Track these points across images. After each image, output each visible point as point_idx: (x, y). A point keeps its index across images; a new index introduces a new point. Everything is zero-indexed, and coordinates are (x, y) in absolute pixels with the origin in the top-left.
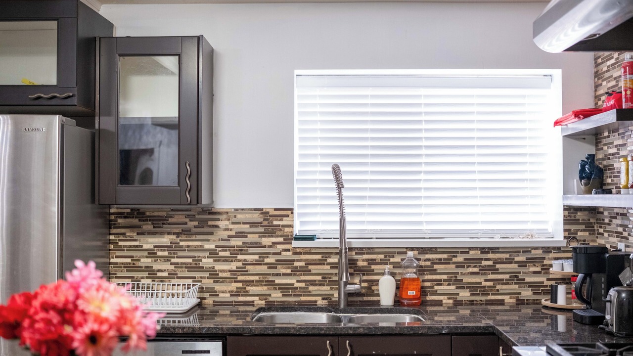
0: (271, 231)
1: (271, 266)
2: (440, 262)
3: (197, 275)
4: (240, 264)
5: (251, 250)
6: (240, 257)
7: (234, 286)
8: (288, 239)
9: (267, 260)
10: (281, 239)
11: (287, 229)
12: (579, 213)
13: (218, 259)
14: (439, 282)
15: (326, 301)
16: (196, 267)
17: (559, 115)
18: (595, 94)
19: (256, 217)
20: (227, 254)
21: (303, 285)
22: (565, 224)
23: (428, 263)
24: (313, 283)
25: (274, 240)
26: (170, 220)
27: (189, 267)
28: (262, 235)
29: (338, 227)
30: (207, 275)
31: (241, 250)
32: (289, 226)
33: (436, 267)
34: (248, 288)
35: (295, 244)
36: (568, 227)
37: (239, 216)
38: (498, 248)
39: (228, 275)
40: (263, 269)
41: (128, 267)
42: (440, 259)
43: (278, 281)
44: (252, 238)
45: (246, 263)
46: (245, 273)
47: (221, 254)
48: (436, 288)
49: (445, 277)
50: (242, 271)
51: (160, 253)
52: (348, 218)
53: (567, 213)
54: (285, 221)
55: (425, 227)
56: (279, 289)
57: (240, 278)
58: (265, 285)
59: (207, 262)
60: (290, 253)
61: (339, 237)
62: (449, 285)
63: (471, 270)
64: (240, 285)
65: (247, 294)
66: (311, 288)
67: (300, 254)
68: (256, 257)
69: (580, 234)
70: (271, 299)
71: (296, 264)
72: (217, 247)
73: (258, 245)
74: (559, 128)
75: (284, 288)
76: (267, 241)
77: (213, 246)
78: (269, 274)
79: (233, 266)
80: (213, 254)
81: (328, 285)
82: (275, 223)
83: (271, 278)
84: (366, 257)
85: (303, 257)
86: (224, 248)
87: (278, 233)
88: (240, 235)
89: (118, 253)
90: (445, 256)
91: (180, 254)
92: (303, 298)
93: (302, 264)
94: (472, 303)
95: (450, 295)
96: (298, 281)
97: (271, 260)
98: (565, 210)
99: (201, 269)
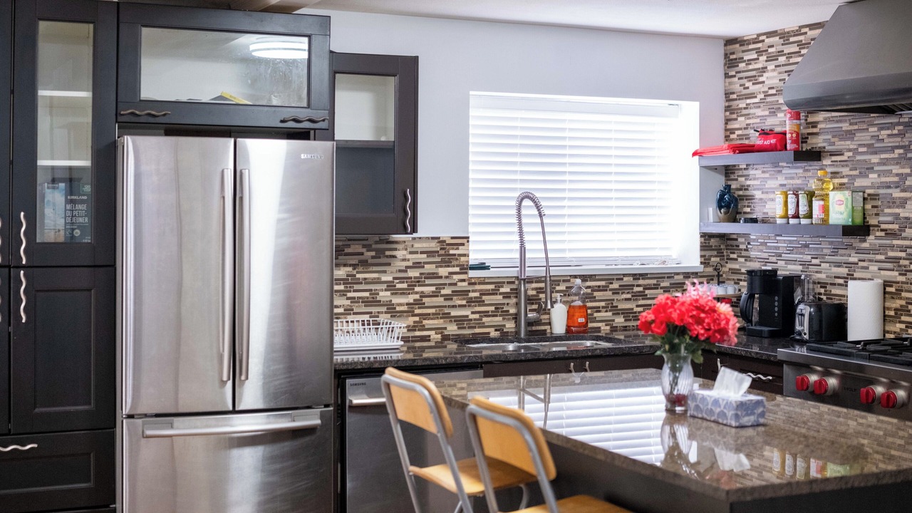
0: (447, 260)
1: (447, 298)
2: (599, 289)
3: (374, 310)
4: (417, 297)
5: (427, 282)
6: (417, 289)
7: (411, 320)
8: (465, 268)
9: (443, 292)
10: (457, 269)
11: (463, 259)
12: (712, 240)
13: (396, 292)
14: (598, 310)
15: (499, 332)
16: (372, 301)
17: (696, 147)
18: (726, 127)
19: (433, 246)
20: (405, 286)
21: (477, 316)
22: (701, 250)
23: (589, 291)
24: (486, 314)
25: (451, 270)
26: (347, 250)
27: (367, 302)
28: (439, 265)
29: (518, 256)
30: (384, 309)
31: (418, 282)
32: (464, 255)
33: (596, 294)
34: (425, 322)
35: (472, 274)
36: (704, 253)
37: (416, 245)
38: (647, 274)
39: (405, 308)
40: (439, 301)
42: (599, 286)
43: (454, 313)
44: (429, 268)
45: (423, 295)
46: (422, 305)
47: (399, 286)
48: (596, 315)
49: (603, 304)
50: (419, 303)
52: (528, 246)
53: (703, 239)
54: (461, 251)
55: (568, 255)
56: (455, 321)
57: (417, 311)
58: (441, 318)
59: (384, 295)
60: (465, 284)
61: (518, 265)
62: (606, 311)
63: (625, 296)
64: (417, 319)
65: (423, 328)
66: (485, 319)
67: (475, 284)
68: (433, 289)
69: (713, 259)
70: (446, 333)
71: (472, 295)
72: (395, 278)
73: (434, 276)
74: (697, 158)
75: (460, 321)
76: (443, 271)
77: (390, 278)
78: (445, 307)
79: (411, 298)
80: (390, 286)
81: (500, 316)
82: (452, 252)
83: (446, 311)
84: (534, 285)
85: (478, 287)
86: (402, 280)
87: (454, 263)
88: (417, 265)
90: (603, 283)
91: (356, 287)
92: (477, 331)
93: (477, 294)
94: (625, 328)
95: (607, 322)
96: (473, 313)
97: (447, 291)
98: (701, 236)
99: (376, 303)
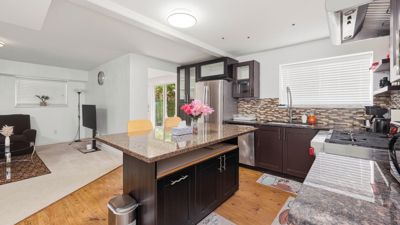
0: (273, 103)
1: (273, 112)
2: (323, 112)
3: (256, 113)
4: (266, 111)
5: (268, 108)
6: (266, 109)
7: (264, 116)
8: (277, 105)
9: (272, 110)
10: (276, 106)
11: (277, 103)
12: (381, 98)
13: (261, 110)
14: (322, 118)
15: (287, 121)
16: (256, 112)
19: (270, 100)
20: (263, 109)
21: (281, 116)
23: (319, 112)
24: (284, 116)
25: (274, 106)
26: (251, 101)
27: (255, 112)
28: (271, 104)
29: (290, 103)
30: (258, 113)
31: (266, 108)
32: (278, 102)
33: (321, 113)
34: (268, 117)
35: (279, 107)
36: (375, 102)
37: (266, 100)
38: (344, 109)
39: (263, 113)
40: (271, 112)
41: (242, 111)
42: (323, 111)
43: (275, 115)
44: (269, 105)
45: (267, 111)
46: (267, 113)
48: (321, 119)
49: (325, 116)
50: (266, 112)
51: (248, 108)
53: (375, 98)
54: (277, 101)
55: (321, 103)
56: (275, 117)
57: (266, 114)
59: (258, 110)
60: (278, 109)
61: (290, 105)
62: (326, 119)
63: (334, 115)
64: (266, 116)
65: (267, 118)
66: (283, 117)
67: (281, 109)
68: (270, 110)
69: (381, 104)
70: (273, 119)
71: (280, 111)
73: (270, 107)
74: (371, 70)
75: (277, 117)
76: (272, 106)
77: (260, 107)
79: (264, 111)
80: (260, 109)
81: (287, 117)
82: (274, 102)
83: (273, 115)
84: (299, 110)
85: (281, 110)
86: (262, 107)
87: (275, 104)
88: (266, 104)
89: (240, 108)
90: (325, 110)
91: (252, 108)
92: (281, 120)
93: (281, 111)
94: (334, 124)
95: (326, 122)
97: (273, 110)
98: (374, 96)
99: (257, 112)
